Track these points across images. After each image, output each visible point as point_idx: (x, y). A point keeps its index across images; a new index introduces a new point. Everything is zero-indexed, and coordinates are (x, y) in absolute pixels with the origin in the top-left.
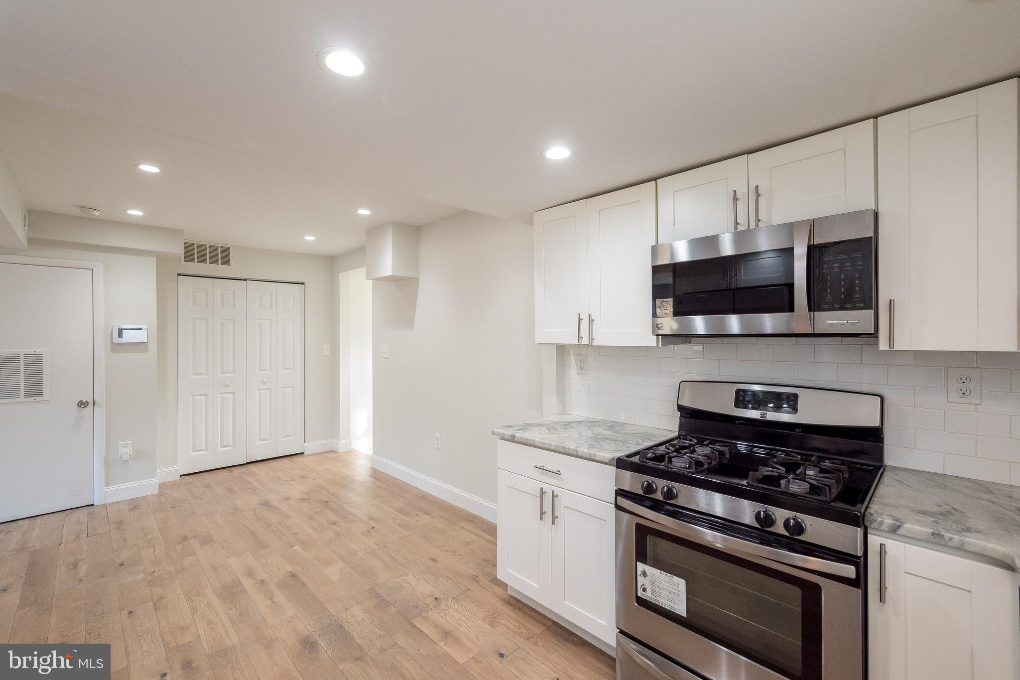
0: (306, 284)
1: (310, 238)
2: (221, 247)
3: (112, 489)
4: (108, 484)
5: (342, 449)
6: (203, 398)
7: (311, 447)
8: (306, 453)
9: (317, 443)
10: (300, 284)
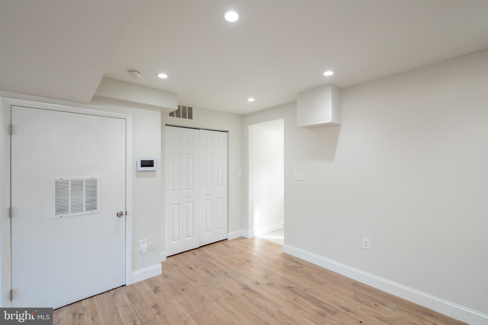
0: (230, 132)
1: (251, 100)
2: (188, 108)
3: (136, 273)
4: (133, 270)
5: (250, 237)
6: (177, 206)
7: (231, 236)
8: (229, 239)
9: (234, 233)
10: (225, 132)
